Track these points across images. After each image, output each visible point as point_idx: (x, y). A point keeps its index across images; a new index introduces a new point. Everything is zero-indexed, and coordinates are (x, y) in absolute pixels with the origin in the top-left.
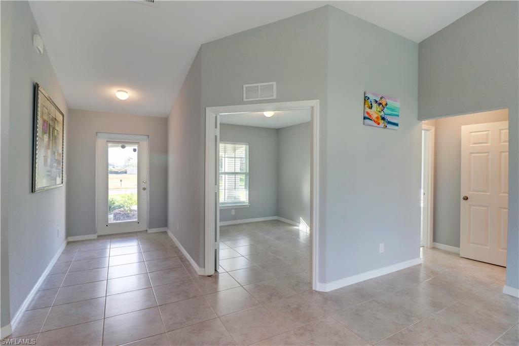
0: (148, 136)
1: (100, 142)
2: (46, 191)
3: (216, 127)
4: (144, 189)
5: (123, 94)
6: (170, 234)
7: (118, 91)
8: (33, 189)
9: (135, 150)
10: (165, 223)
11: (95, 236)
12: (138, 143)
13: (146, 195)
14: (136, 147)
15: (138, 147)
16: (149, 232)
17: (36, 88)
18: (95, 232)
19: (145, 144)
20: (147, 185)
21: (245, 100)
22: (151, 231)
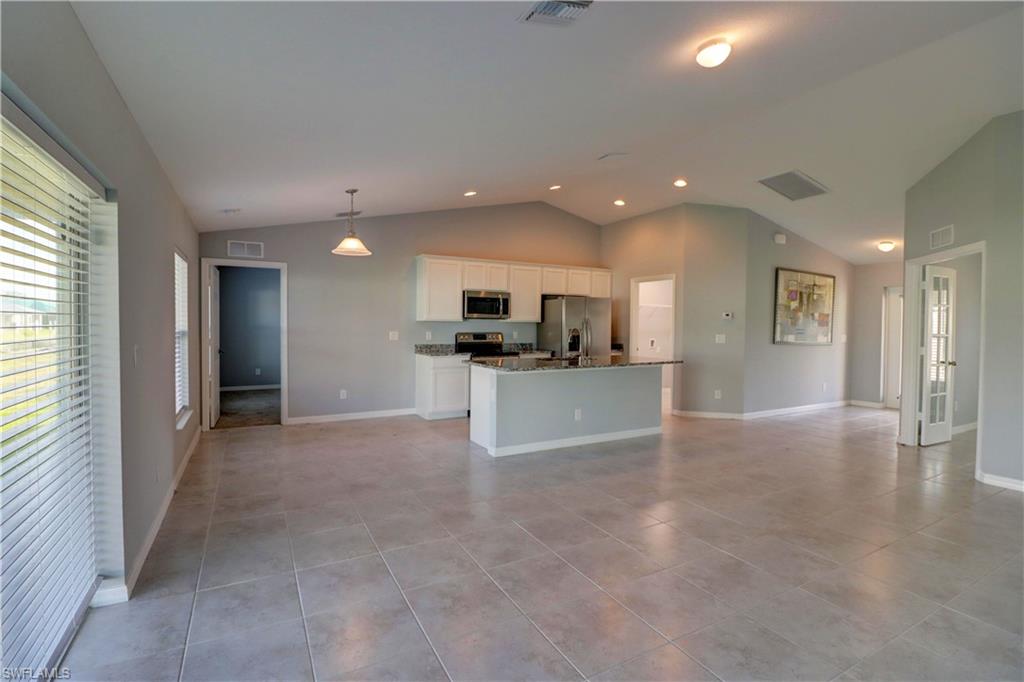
2: (797, 344)
3: (924, 279)
5: (886, 246)
8: (774, 342)
17: (777, 272)
18: (879, 401)
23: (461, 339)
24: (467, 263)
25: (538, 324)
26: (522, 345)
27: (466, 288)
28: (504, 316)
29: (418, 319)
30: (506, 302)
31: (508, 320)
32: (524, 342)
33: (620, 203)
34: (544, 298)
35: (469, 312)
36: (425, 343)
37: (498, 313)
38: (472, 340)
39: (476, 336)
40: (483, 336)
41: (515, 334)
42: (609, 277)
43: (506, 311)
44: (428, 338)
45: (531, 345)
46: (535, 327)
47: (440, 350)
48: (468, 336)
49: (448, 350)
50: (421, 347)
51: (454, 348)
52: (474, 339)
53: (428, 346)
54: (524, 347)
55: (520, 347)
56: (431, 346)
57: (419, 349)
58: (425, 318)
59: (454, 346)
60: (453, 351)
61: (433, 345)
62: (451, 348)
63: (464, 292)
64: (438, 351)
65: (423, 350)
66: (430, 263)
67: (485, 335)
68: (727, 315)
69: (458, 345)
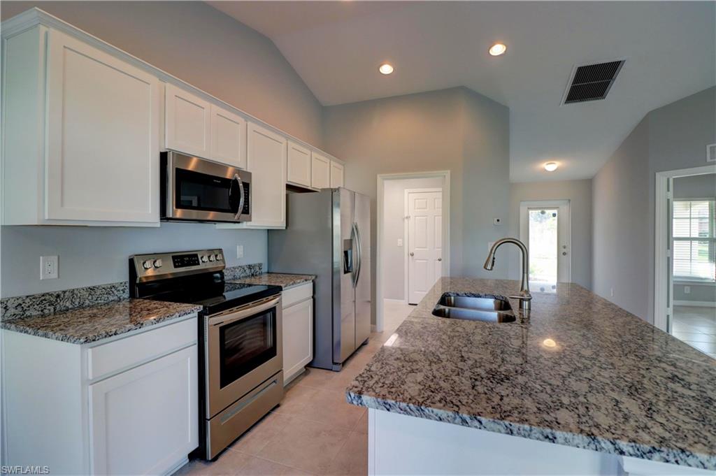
0: (569, 200)
3: (668, 190)
5: (551, 166)
7: (548, 164)
9: (554, 215)
12: (558, 207)
13: (568, 260)
14: (555, 211)
15: (558, 212)
19: (565, 209)
20: (569, 250)
21: (709, 160)
23: (148, 272)
24: (171, 89)
26: (250, 267)
28: (241, 217)
30: (247, 188)
32: (252, 262)
33: (387, 69)
35: (175, 205)
36: (37, 291)
37: (235, 211)
38: (170, 269)
39: (179, 259)
40: (190, 259)
41: (240, 251)
42: (342, 172)
43: (246, 209)
44: (48, 275)
45: (260, 266)
46: (264, 237)
47: (87, 302)
48: (162, 261)
49: (111, 298)
50: (20, 305)
51: (126, 295)
52: (175, 267)
53: (47, 297)
54: (253, 270)
55: (248, 271)
56: (58, 296)
57: (12, 311)
58: (47, 218)
59: (127, 290)
60: (124, 299)
61: (64, 292)
62: (116, 298)
63: (164, 157)
64: (81, 306)
65: (28, 313)
66: (65, 47)
67: (196, 256)
68: (498, 220)
69: (138, 285)
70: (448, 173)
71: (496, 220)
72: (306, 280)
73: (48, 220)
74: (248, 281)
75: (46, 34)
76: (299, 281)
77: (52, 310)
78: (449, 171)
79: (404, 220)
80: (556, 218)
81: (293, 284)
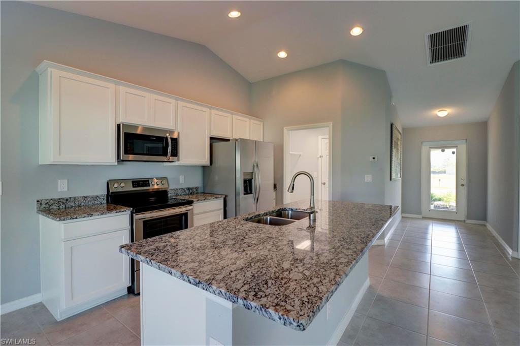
0: (467, 140)
1: (424, 148)
2: (395, 181)
4: (462, 185)
5: (442, 113)
6: (489, 227)
7: (439, 111)
8: (391, 179)
9: (453, 153)
10: (485, 218)
11: (420, 216)
12: (457, 146)
13: (464, 191)
14: (455, 150)
15: (457, 150)
16: (467, 222)
17: (392, 125)
18: (421, 214)
19: (463, 147)
20: (465, 182)
22: (468, 221)
23: (115, 188)
24: (122, 89)
25: (204, 167)
26: (189, 189)
27: (121, 120)
28: (171, 158)
29: (40, 163)
30: (175, 141)
31: (176, 163)
32: (191, 186)
33: (282, 55)
34: (213, 139)
35: (126, 152)
36: (56, 197)
37: (165, 154)
38: (130, 188)
39: (136, 183)
40: (146, 183)
41: (181, 179)
42: (262, 126)
43: (175, 153)
44: (63, 189)
45: (197, 188)
47: (83, 204)
48: (125, 183)
49: (96, 202)
50: (48, 203)
51: (105, 201)
52: (133, 187)
53: (61, 200)
54: (191, 191)
55: (187, 191)
56: (67, 200)
57: (44, 206)
58: (52, 160)
59: (106, 199)
60: (104, 203)
61: (70, 198)
62: (99, 203)
63: (119, 126)
64: (79, 206)
65: (51, 207)
66: (60, 77)
67: (148, 181)
68: (374, 158)
69: (110, 196)
70: (331, 124)
71: (372, 158)
72: (216, 198)
73: (53, 162)
74: (187, 198)
75: (51, 72)
76: (210, 198)
77: (64, 207)
78: (332, 123)
79: (318, 158)
80: (455, 154)
81: (204, 200)
